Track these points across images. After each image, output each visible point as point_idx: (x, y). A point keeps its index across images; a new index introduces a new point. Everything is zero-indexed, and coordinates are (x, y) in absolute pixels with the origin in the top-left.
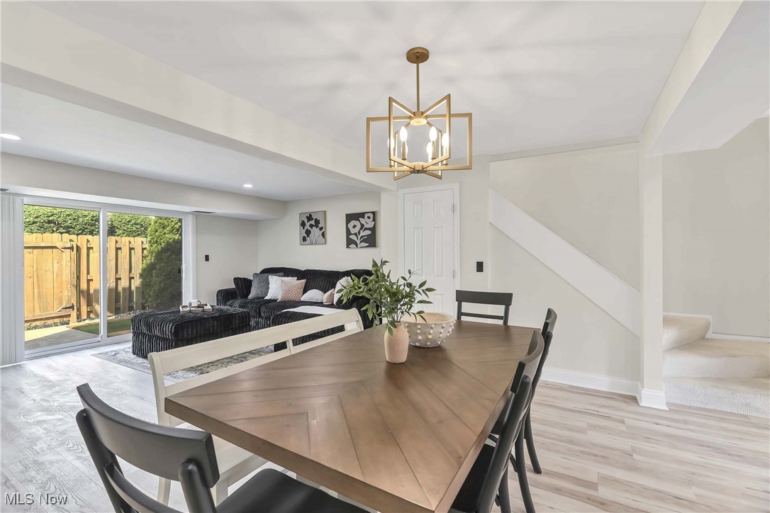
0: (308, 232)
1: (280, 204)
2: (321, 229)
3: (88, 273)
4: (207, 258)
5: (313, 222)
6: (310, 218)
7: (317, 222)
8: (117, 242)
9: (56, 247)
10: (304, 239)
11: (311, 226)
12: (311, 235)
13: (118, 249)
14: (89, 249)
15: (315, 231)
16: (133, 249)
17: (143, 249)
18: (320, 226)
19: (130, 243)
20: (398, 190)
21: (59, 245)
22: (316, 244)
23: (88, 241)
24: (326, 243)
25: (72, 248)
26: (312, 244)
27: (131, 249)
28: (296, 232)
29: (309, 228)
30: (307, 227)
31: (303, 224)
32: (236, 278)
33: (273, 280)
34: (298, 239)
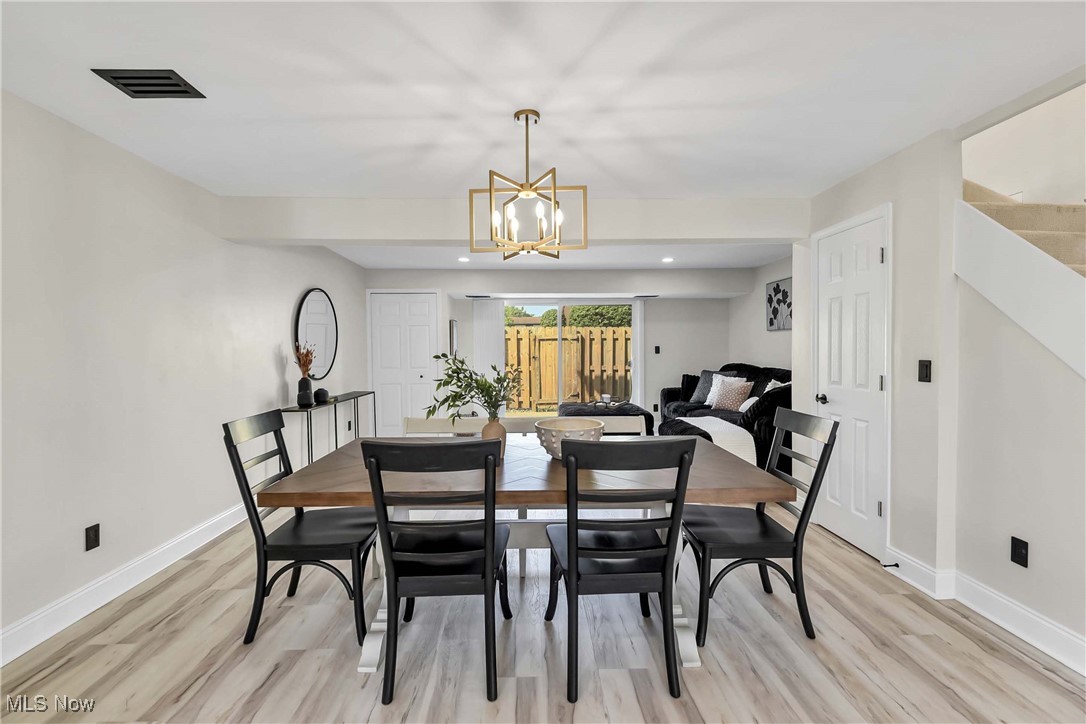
0: (775, 312)
1: (748, 273)
2: (789, 305)
3: (591, 364)
4: (657, 350)
5: (780, 296)
6: (776, 290)
7: (785, 294)
8: (614, 332)
10: (771, 323)
11: (779, 302)
12: (779, 316)
13: (615, 340)
14: (592, 340)
15: (783, 308)
18: (788, 301)
20: (810, 235)
21: (569, 337)
22: (784, 329)
23: (591, 332)
24: (790, 328)
25: (577, 340)
26: (779, 329)
28: (762, 311)
29: (777, 306)
30: (775, 304)
31: (770, 300)
32: (684, 376)
33: (718, 381)
34: (765, 323)
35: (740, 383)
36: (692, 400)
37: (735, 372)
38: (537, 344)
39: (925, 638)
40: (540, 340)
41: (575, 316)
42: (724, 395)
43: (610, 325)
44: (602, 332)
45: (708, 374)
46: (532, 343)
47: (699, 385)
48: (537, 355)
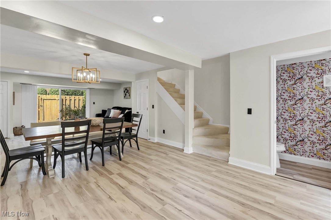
0: (126, 94)
1: (118, 84)
2: (129, 93)
4: (94, 103)
5: (127, 91)
6: (126, 89)
7: (128, 91)
8: (75, 98)
9: (56, 99)
10: (125, 97)
11: (126, 92)
12: (126, 95)
14: (66, 100)
15: (127, 94)
16: (80, 100)
17: (83, 100)
18: (129, 92)
19: (79, 98)
20: (135, 81)
21: (57, 99)
22: (128, 98)
23: (66, 97)
24: (130, 98)
25: (60, 100)
26: (126, 98)
27: (79, 100)
28: (123, 94)
30: (125, 93)
31: (124, 92)
32: (102, 110)
33: (112, 111)
34: (123, 97)
35: (118, 111)
36: (105, 116)
37: (116, 109)
38: (42, 101)
39: (153, 146)
40: (44, 100)
41: (52, 91)
42: (114, 114)
43: (68, 95)
44: (70, 97)
45: (109, 110)
46: (40, 100)
47: (107, 112)
48: (42, 105)
